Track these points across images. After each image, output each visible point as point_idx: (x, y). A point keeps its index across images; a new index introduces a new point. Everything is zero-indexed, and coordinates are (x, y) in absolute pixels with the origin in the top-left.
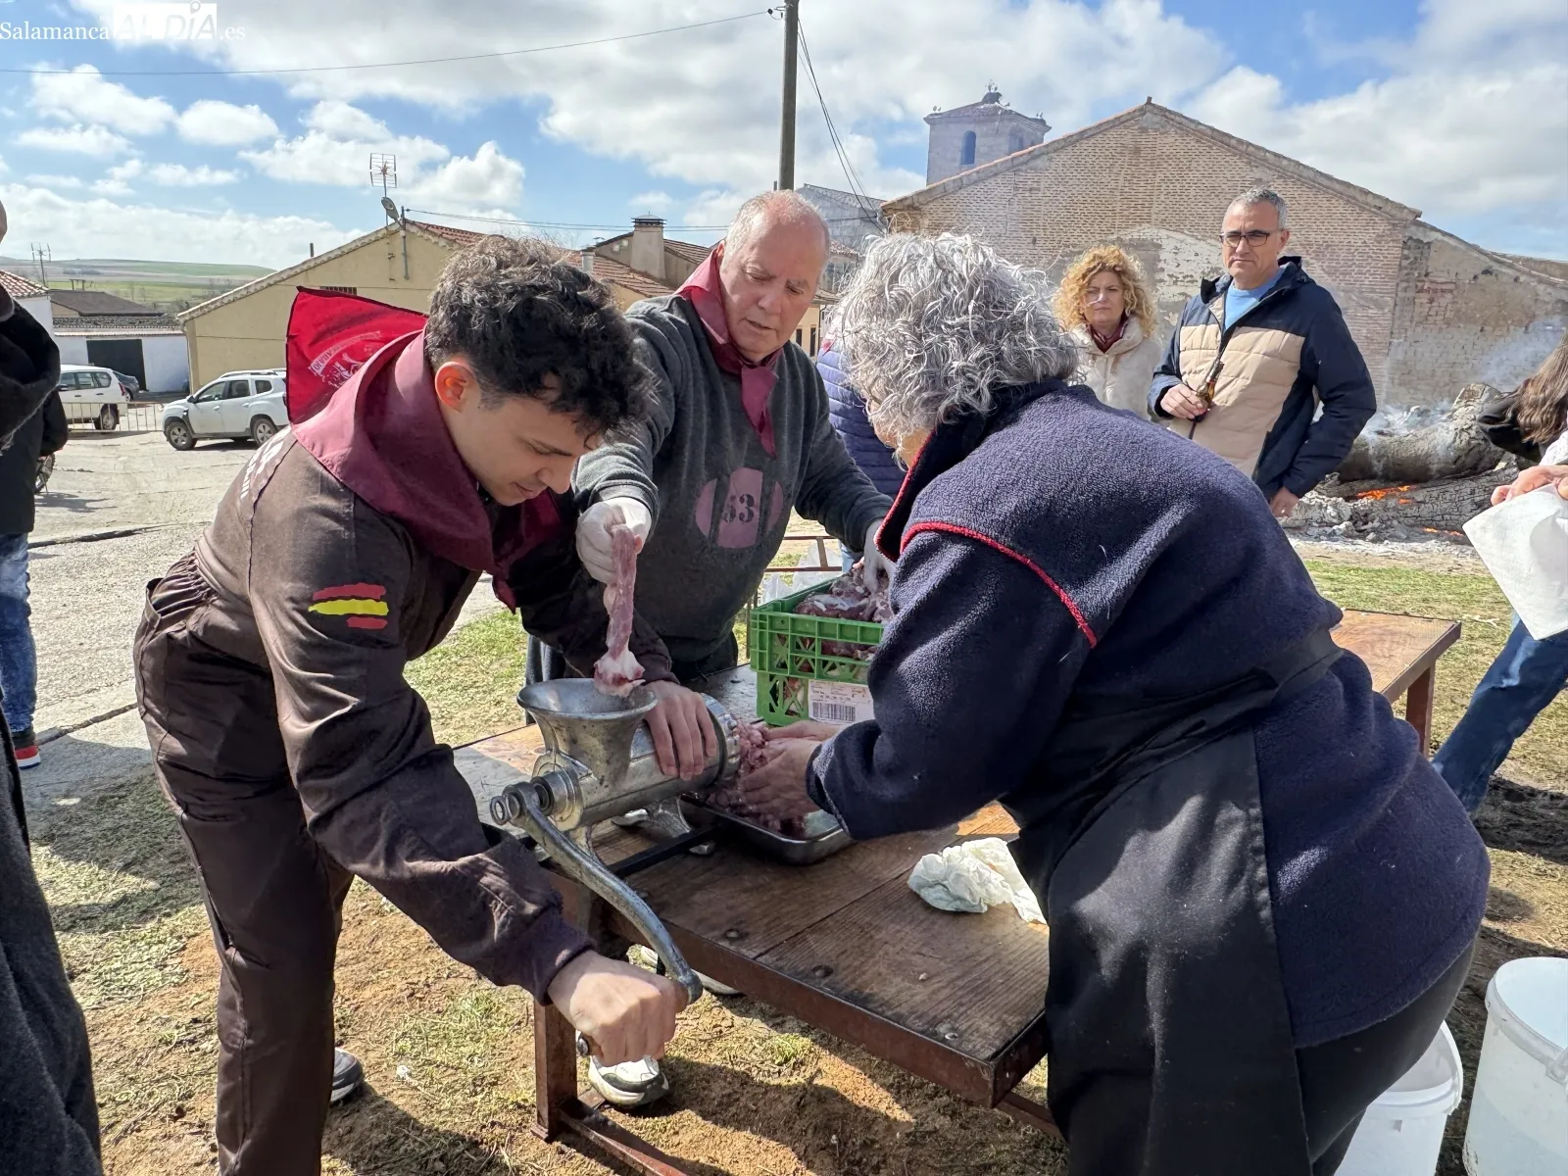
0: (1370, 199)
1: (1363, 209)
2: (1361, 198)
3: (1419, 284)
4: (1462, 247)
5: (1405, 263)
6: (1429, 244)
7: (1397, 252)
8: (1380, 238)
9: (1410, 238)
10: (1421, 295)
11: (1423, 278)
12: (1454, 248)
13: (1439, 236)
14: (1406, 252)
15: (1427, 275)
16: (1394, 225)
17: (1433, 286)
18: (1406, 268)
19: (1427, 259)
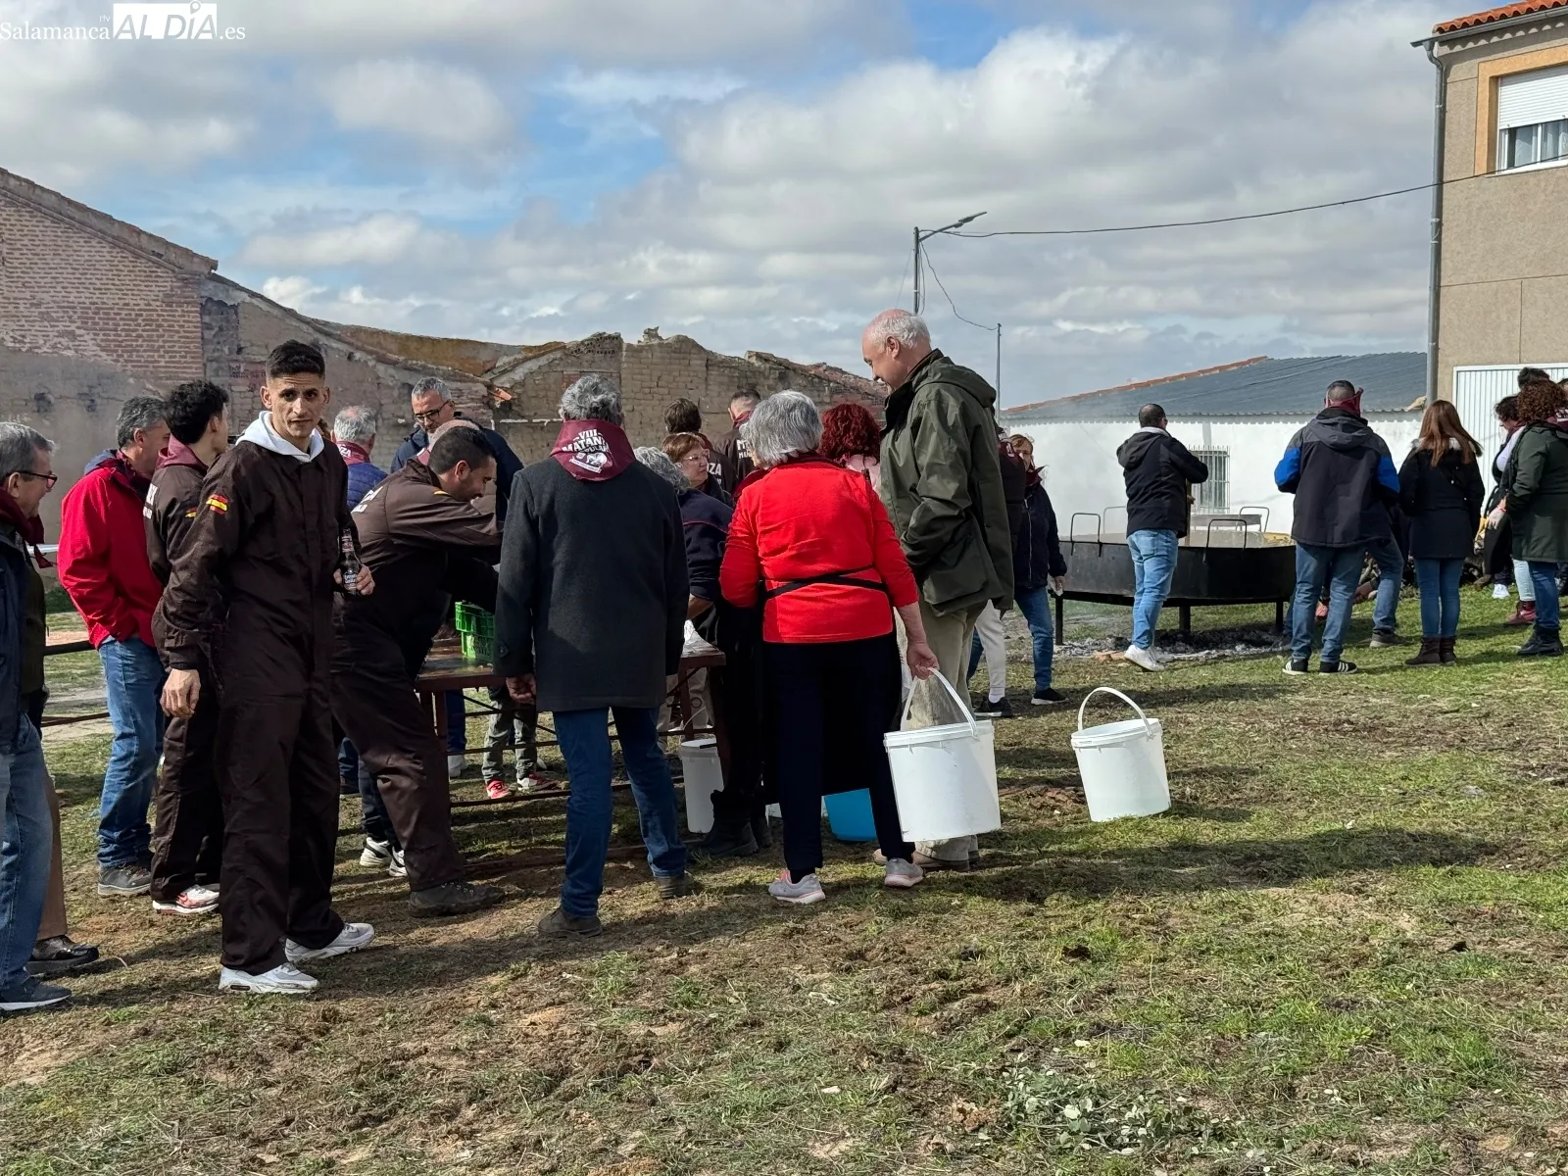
0: (144, 239)
1: (138, 256)
2: (133, 240)
3: (234, 365)
4: (276, 312)
5: (209, 334)
6: (234, 307)
7: (195, 318)
8: (168, 301)
9: (210, 299)
10: (240, 380)
11: (235, 356)
12: (267, 314)
13: (245, 295)
14: (207, 319)
15: (240, 350)
16: (184, 279)
17: (252, 368)
18: (210, 342)
19: (237, 328)
